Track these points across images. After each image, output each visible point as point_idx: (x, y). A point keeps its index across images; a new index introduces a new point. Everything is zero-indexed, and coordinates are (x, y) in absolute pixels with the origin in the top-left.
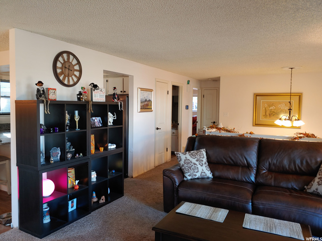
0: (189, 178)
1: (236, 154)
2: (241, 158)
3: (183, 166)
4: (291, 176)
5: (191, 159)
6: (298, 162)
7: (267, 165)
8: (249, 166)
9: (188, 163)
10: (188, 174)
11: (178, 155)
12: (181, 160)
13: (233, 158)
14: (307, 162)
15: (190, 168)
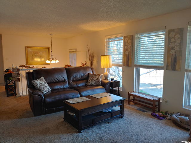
0: (45, 93)
1: (59, 76)
2: (61, 78)
3: (40, 87)
4: (81, 81)
5: (42, 83)
6: (82, 75)
7: (72, 78)
8: (65, 81)
9: (42, 85)
10: (45, 91)
11: (35, 82)
12: (37, 85)
13: (58, 79)
14: (85, 74)
15: (44, 87)
